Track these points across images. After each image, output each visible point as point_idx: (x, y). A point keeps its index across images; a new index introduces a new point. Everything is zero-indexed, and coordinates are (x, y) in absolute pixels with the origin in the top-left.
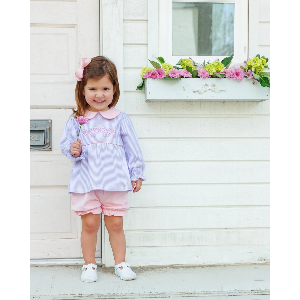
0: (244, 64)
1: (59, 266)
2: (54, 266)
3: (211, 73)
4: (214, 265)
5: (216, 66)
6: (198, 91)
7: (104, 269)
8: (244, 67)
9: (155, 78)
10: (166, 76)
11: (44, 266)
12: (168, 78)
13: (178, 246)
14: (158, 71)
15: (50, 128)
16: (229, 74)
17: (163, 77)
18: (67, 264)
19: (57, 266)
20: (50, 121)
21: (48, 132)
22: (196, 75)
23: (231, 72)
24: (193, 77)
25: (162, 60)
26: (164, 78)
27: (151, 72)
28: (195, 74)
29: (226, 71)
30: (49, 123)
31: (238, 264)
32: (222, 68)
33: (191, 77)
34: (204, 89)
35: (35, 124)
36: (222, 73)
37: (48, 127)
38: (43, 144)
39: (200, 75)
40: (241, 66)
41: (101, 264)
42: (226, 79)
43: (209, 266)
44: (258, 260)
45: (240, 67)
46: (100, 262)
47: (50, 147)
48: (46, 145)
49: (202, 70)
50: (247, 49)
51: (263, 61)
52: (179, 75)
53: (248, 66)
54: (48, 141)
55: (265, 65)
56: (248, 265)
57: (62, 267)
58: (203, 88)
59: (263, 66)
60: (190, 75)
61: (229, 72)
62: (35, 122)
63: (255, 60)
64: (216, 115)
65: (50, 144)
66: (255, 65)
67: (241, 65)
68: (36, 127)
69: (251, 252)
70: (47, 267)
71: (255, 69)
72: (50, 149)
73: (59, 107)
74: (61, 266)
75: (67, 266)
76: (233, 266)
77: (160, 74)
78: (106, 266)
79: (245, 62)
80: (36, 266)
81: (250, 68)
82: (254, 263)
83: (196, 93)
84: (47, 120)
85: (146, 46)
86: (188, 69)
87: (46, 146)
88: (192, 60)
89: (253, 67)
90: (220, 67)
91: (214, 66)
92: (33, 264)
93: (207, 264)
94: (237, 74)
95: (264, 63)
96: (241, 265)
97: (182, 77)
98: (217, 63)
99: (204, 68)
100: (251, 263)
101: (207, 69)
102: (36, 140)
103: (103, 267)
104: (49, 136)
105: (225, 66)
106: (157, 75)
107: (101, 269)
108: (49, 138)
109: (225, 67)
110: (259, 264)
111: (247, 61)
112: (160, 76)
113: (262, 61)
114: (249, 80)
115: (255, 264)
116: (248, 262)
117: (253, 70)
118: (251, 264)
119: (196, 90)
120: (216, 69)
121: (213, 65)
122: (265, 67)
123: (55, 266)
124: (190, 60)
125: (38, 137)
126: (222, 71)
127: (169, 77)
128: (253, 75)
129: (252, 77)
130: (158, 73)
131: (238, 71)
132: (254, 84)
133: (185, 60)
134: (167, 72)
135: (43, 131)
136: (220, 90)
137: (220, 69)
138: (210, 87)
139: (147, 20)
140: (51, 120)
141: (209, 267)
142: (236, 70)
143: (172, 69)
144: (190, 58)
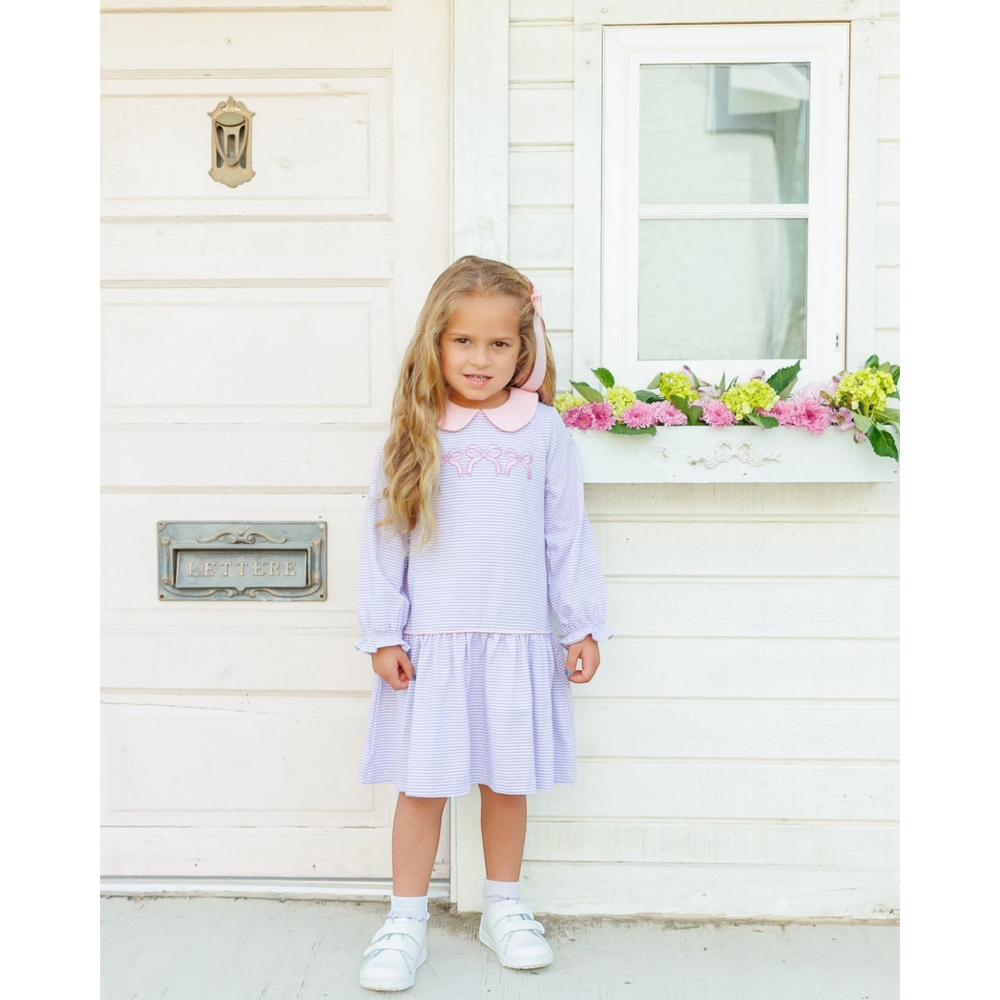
0: (832, 384)
1: (339, 901)
2: (326, 900)
3: (738, 415)
4: (750, 919)
5: (754, 395)
6: (702, 460)
7: (453, 919)
8: (830, 394)
9: (585, 429)
10: (617, 422)
11: (300, 900)
12: (621, 428)
13: (652, 864)
14: (593, 411)
15: (323, 545)
16: (787, 415)
17: (609, 425)
18: (361, 897)
19: (333, 901)
20: (322, 526)
21: (317, 553)
22: (696, 419)
23: (793, 411)
24: (690, 423)
25: (606, 377)
26: (610, 428)
27: (576, 411)
28: (695, 416)
29: (781, 407)
30: (321, 530)
31: (815, 920)
32: (770, 400)
33: (686, 422)
34: (719, 454)
35: (285, 532)
36: (769, 415)
37: (317, 542)
38: (303, 584)
39: (707, 418)
40: (822, 392)
41: (447, 901)
42: (780, 428)
43: (736, 923)
44: (875, 911)
45: (819, 393)
46: (446, 894)
47: (321, 592)
48: (311, 586)
49: (714, 404)
50: (844, 340)
51: (885, 381)
52: (651, 419)
53: (842, 393)
54: (317, 576)
55: (889, 391)
56: (846, 923)
57: (348, 904)
58: (716, 452)
59: (882, 395)
60: (681, 417)
61: (789, 411)
62: (285, 527)
63: (862, 379)
64: (756, 516)
65: (322, 583)
66: (859, 392)
67: (823, 389)
68: (286, 541)
69: (854, 889)
70: (309, 903)
71: (860, 403)
72: (322, 596)
73: (346, 491)
74: (344, 901)
75: (359, 903)
76: (801, 924)
77: (600, 416)
78: (459, 909)
79: (836, 380)
80: (281, 901)
81: (846, 398)
82: (863, 918)
83: (697, 466)
84: (314, 523)
85: (568, 334)
86: (678, 403)
87: (312, 590)
88: (690, 372)
89: (855, 396)
90: (764, 399)
91: (747, 394)
92: (275, 894)
93: (730, 915)
94: (810, 415)
95: (886, 385)
96: (826, 923)
97: (660, 424)
98: (755, 388)
99: (721, 399)
100: (854, 917)
101: (727, 401)
102: (287, 573)
103: (452, 911)
104: (320, 565)
105: (777, 394)
106: (592, 419)
107: (445, 918)
108: (320, 568)
109: (778, 397)
110: (877, 923)
111: (839, 377)
112: (600, 422)
113: (882, 379)
114: (841, 431)
115: (864, 922)
116: (846, 914)
117: (855, 405)
118: (853, 923)
119: (698, 459)
120: (751, 405)
121: (744, 391)
122: (889, 395)
123: (330, 900)
124: (686, 371)
125: (291, 566)
126: (769, 407)
127: (625, 425)
128: (853, 420)
129: (853, 424)
130: (593, 416)
131: (813, 408)
132: (857, 441)
133: (669, 377)
134: (619, 412)
135: (306, 550)
136: (762, 458)
137: (762, 405)
138: (735, 451)
139: (572, 269)
140: (326, 524)
141: (736, 925)
142: (808, 405)
143: (634, 404)
144: (686, 368)
